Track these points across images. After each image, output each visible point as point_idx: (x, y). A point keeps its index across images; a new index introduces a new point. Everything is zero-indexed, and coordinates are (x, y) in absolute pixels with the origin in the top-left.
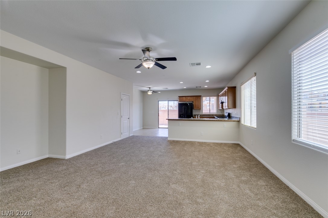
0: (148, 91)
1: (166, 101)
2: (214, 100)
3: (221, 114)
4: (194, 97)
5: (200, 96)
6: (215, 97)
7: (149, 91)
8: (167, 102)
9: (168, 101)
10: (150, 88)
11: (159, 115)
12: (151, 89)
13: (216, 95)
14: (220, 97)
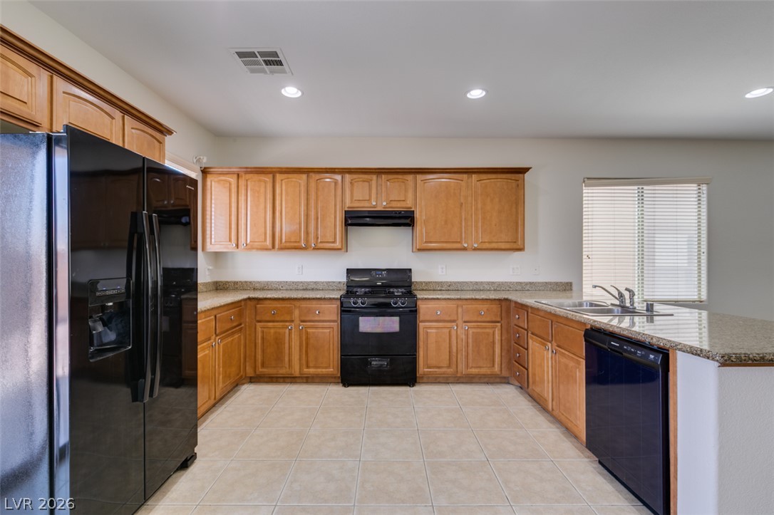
3: (210, 280)
4: (130, 123)
5: (166, 133)
13: (199, 161)
14: (233, 180)
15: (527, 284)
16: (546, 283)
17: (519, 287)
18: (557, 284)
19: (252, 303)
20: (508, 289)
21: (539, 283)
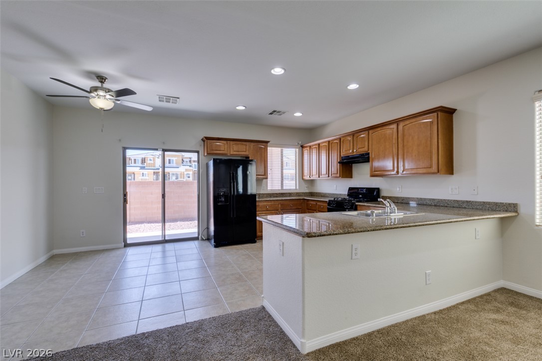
0: (95, 89)
1: (157, 150)
2: (291, 154)
3: (307, 191)
4: (252, 144)
5: (267, 142)
6: (294, 150)
7: (101, 93)
8: (160, 153)
9: (164, 150)
10: (102, 79)
11: (125, 201)
12: (106, 85)
13: (298, 143)
14: (308, 148)
15: (463, 202)
16: (484, 202)
17: (456, 205)
18: (496, 204)
19: (306, 201)
20: (446, 205)
21: (476, 202)
